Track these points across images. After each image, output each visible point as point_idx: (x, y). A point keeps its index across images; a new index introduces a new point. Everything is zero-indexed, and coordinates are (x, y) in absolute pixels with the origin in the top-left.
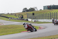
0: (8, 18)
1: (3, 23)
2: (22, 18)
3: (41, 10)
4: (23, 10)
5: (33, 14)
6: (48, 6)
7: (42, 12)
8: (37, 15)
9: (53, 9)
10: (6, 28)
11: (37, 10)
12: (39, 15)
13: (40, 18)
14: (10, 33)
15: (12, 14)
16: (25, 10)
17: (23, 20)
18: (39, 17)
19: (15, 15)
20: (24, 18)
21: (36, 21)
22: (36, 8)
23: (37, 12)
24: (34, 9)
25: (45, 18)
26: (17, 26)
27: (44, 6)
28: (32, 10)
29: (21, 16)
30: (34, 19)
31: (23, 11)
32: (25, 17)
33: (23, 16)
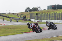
0: (10, 18)
1: (4, 24)
2: (25, 18)
3: (45, 10)
4: (26, 9)
5: (37, 14)
6: (52, 6)
7: (46, 12)
8: (41, 15)
9: (57, 9)
10: (8, 28)
11: (40, 10)
12: (42, 15)
13: (44, 18)
14: (12, 34)
15: (13, 14)
16: (28, 10)
17: (25, 20)
18: (42, 17)
19: (17, 14)
20: (26, 18)
21: (40, 21)
22: (40, 8)
23: (40, 12)
24: (38, 9)
25: (49, 18)
26: (19, 26)
27: (48, 6)
28: (35, 9)
29: (23, 16)
30: (37, 19)
31: (26, 11)
32: (28, 17)
33: (25, 16)
